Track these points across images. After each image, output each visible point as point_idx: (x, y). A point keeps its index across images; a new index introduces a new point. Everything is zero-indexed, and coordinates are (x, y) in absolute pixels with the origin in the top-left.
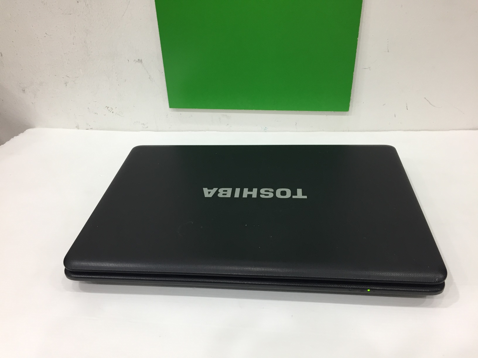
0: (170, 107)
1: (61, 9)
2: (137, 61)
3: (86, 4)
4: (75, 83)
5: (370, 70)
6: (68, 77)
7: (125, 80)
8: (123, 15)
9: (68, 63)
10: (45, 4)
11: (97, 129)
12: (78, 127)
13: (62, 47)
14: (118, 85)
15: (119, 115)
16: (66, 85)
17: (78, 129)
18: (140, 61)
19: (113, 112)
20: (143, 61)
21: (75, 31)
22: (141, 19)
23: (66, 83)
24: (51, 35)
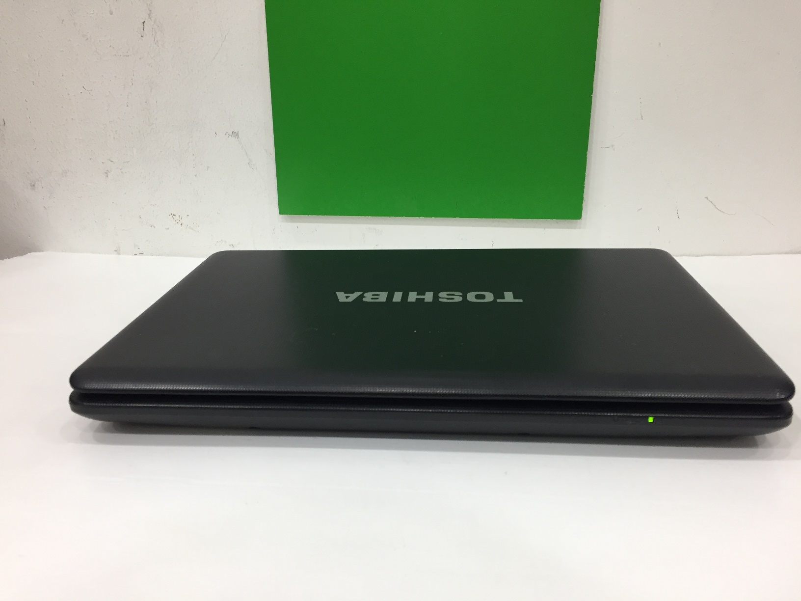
0: (280, 213)
1: (113, 48)
2: (231, 134)
3: (156, 41)
4: (122, 172)
5: (614, 150)
6: (112, 161)
7: (208, 167)
8: (214, 58)
9: (114, 138)
10: (87, 39)
11: (152, 255)
12: (118, 252)
13: (107, 110)
14: (196, 176)
15: (192, 229)
16: (107, 176)
17: (119, 254)
18: (235, 134)
19: (181, 224)
20: (239, 134)
21: (132, 84)
22: (242, 65)
23: (106, 173)
24: (91, 90)
